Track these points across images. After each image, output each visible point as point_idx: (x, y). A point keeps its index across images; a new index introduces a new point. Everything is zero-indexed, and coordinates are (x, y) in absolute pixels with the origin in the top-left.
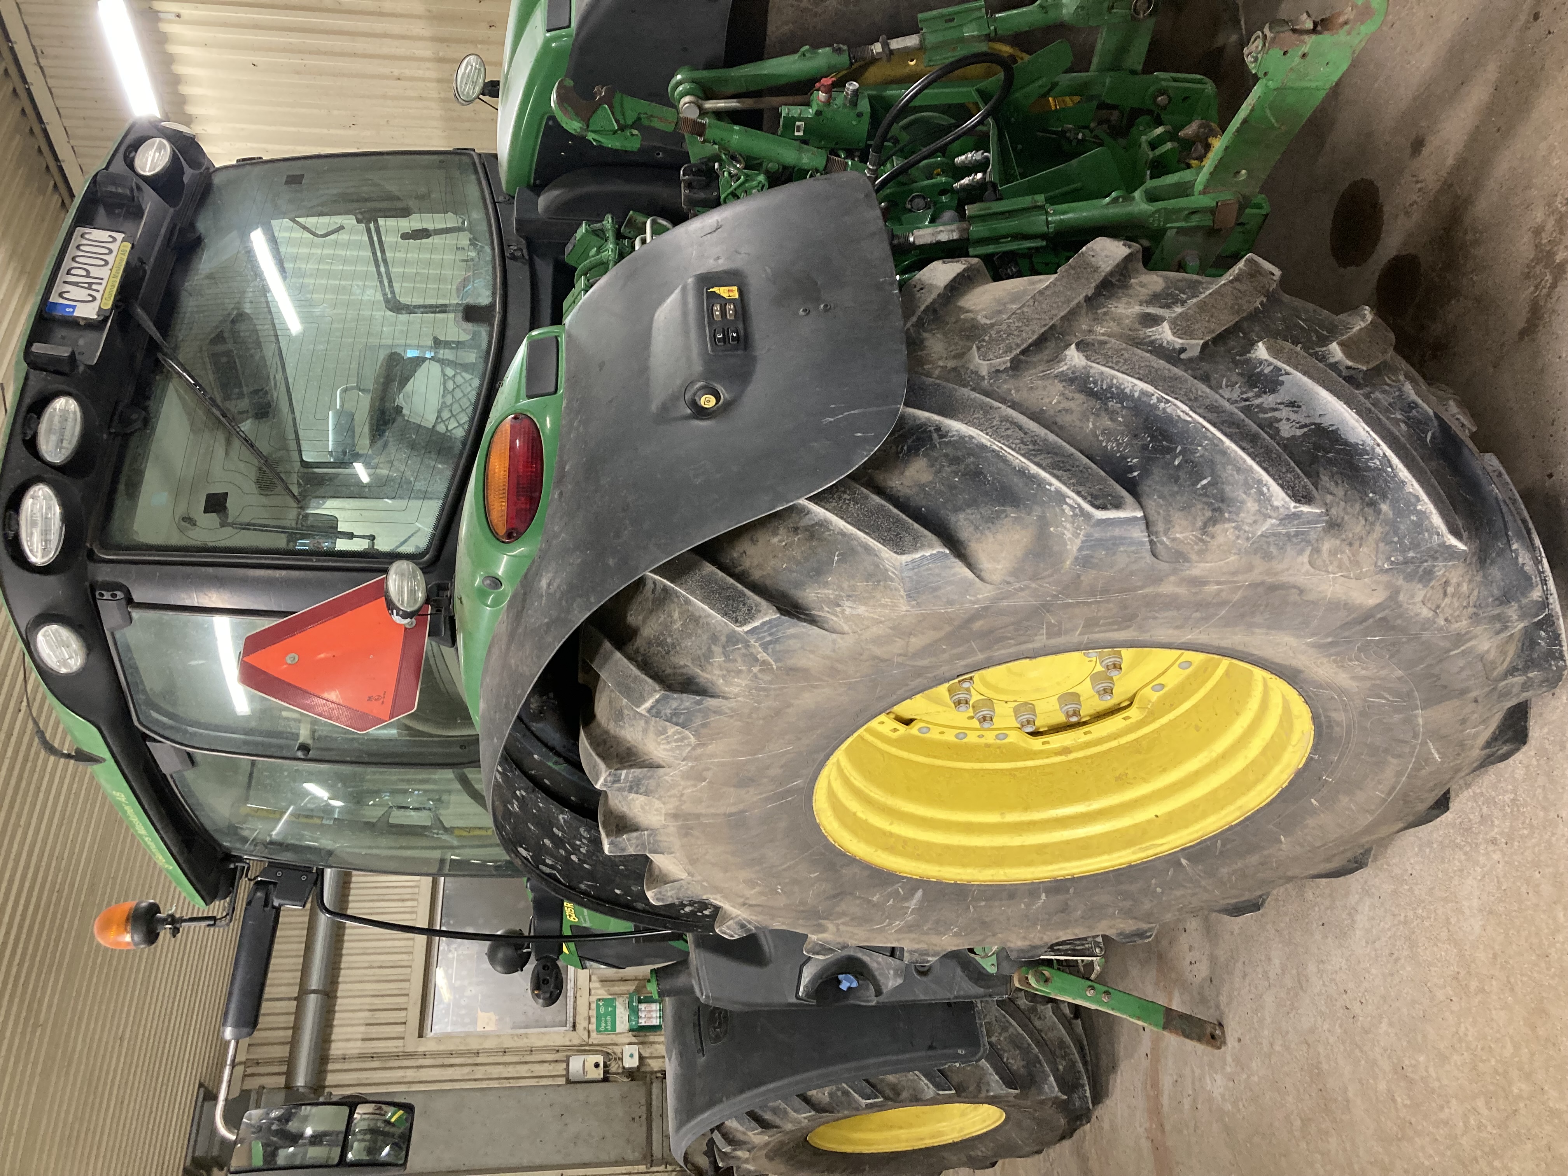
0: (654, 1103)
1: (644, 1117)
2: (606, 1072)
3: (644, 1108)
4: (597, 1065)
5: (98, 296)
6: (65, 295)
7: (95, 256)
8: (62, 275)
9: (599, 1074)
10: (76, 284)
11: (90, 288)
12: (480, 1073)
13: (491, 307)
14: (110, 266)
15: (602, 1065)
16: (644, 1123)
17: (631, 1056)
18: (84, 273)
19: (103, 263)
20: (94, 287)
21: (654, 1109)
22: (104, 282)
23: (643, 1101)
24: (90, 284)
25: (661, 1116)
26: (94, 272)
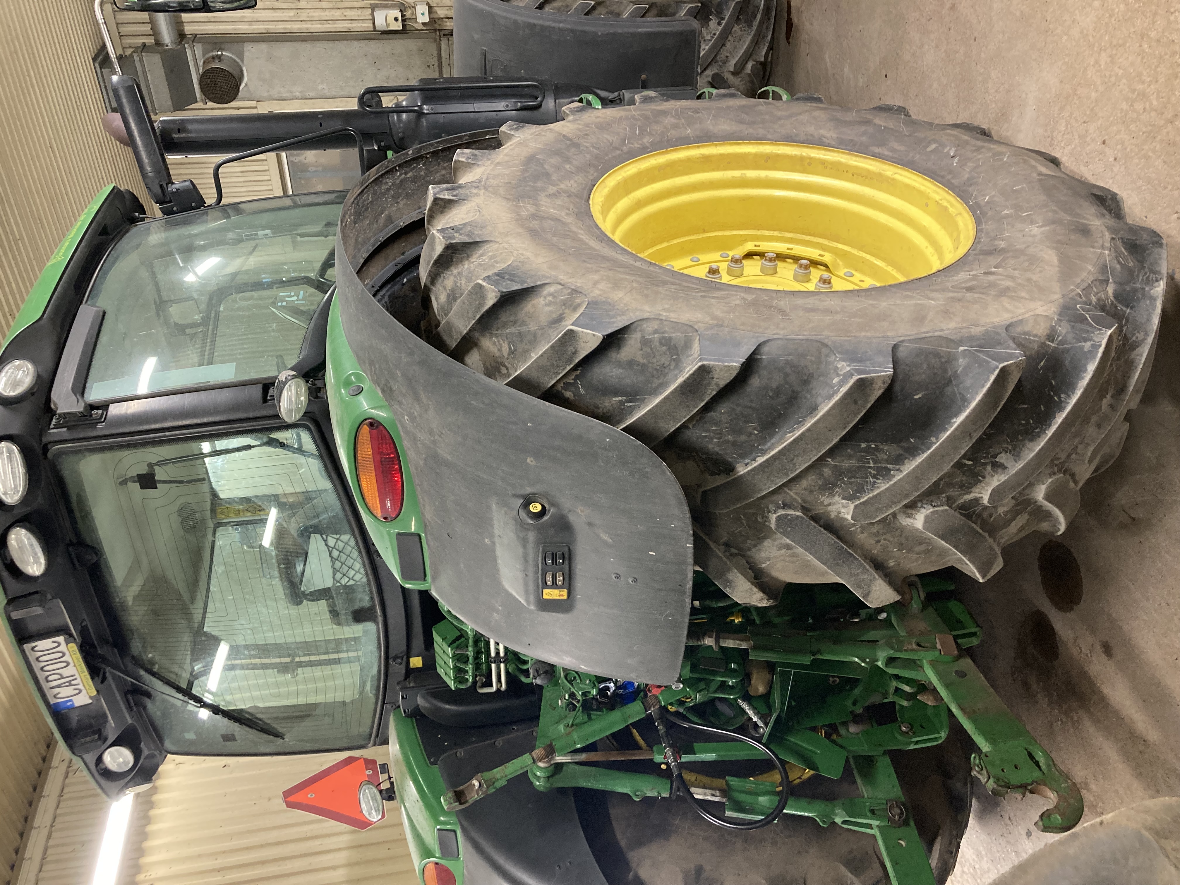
0: (443, 55)
1: (436, 65)
2: (404, 26)
3: (436, 59)
4: (396, 19)
5: (81, 687)
6: (59, 696)
7: (56, 661)
8: (45, 686)
9: (398, 26)
10: (59, 686)
11: (70, 685)
12: (304, 15)
13: (372, 609)
14: (72, 664)
15: (400, 19)
16: (437, 69)
17: (423, 14)
18: (58, 677)
19: (65, 664)
20: (73, 683)
21: (443, 60)
22: (77, 676)
23: (435, 54)
24: (70, 682)
25: (449, 65)
26: (65, 672)
